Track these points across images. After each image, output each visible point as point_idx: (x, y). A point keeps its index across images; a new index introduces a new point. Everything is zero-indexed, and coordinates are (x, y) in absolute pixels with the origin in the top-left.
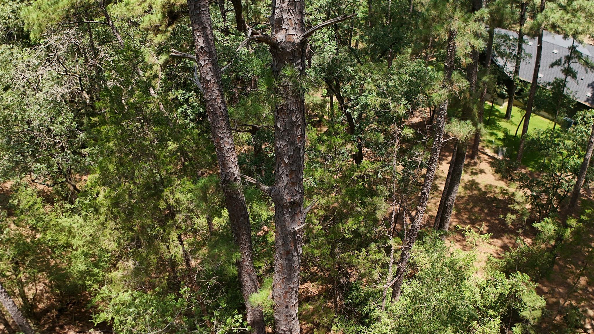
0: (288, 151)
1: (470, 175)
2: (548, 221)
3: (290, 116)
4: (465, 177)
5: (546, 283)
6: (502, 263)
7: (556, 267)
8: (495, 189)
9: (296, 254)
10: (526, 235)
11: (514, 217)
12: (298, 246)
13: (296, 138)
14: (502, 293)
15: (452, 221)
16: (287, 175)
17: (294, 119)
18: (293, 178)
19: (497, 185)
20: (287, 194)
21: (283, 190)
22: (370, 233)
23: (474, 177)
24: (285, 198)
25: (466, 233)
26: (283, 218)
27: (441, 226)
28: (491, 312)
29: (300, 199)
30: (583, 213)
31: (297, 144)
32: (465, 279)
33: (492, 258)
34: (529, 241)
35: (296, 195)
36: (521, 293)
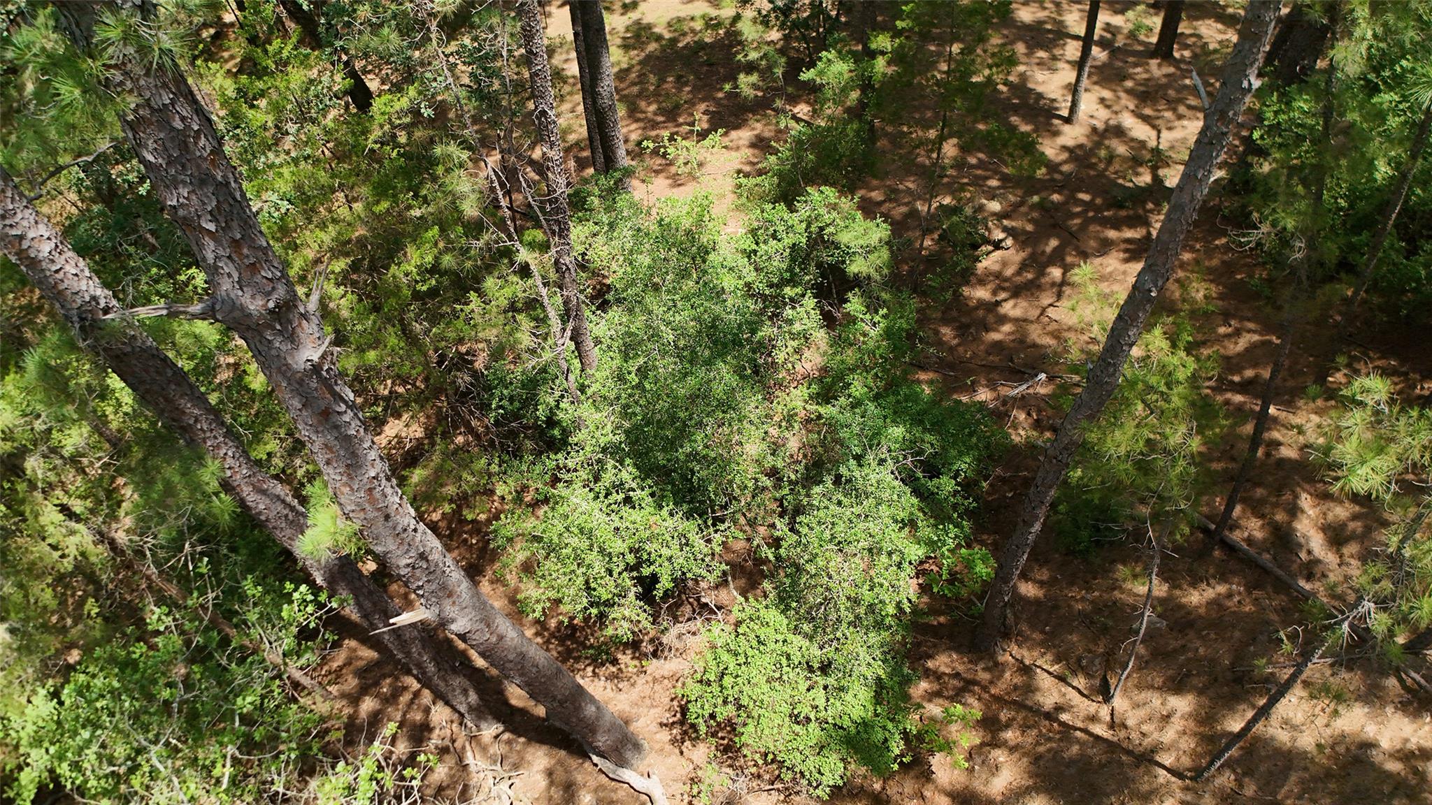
0: (204, 204)
1: (622, 14)
2: (830, 56)
3: (165, 124)
4: (615, 23)
5: (875, 182)
6: (768, 182)
7: (882, 143)
8: (692, 24)
9: (343, 407)
10: (794, 100)
11: (754, 78)
12: (337, 389)
13: (205, 165)
14: (794, 245)
15: (626, 131)
16: (229, 257)
17: (178, 124)
18: (247, 257)
19: (691, 13)
20: (253, 297)
21: (240, 293)
22: (469, 258)
23: (634, 16)
24: (252, 307)
25: (669, 151)
26: (274, 352)
27: (608, 163)
28: (788, 291)
29: (288, 292)
30: (899, 15)
31: (214, 178)
32: (707, 253)
33: (743, 181)
34: (802, 110)
35: (274, 289)
36: (831, 229)
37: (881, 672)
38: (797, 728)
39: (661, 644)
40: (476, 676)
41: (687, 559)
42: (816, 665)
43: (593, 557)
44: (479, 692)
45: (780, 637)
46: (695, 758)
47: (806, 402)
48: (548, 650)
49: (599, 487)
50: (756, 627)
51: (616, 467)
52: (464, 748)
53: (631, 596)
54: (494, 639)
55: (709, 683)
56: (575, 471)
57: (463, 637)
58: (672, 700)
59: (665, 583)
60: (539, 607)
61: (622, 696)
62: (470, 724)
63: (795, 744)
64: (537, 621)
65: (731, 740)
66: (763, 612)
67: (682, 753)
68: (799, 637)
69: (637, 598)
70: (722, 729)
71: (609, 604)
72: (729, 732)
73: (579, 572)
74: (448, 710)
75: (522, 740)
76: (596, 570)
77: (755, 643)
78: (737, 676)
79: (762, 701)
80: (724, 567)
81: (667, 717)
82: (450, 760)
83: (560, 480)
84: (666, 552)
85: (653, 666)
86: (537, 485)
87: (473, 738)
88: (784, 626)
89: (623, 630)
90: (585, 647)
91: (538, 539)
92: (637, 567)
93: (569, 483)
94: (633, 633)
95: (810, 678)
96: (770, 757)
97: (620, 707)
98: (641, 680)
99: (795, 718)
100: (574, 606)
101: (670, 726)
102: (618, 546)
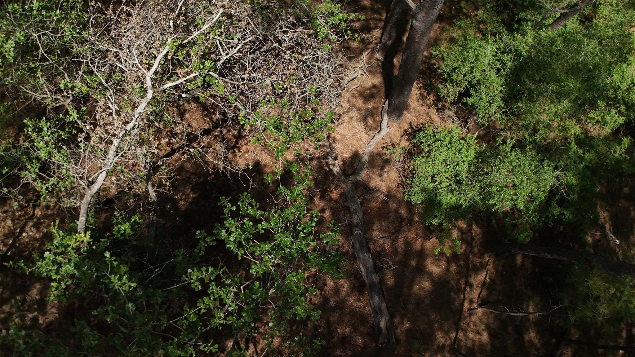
37: (464, 206)
38: (429, 179)
39: (444, 110)
40: (399, 39)
41: (484, 106)
42: (458, 178)
43: (468, 66)
44: (393, 44)
45: (464, 159)
46: (402, 142)
47: (575, 134)
48: (422, 64)
49: (500, 55)
50: (465, 147)
51: (511, 59)
52: (368, 49)
53: (459, 89)
54: (417, 40)
55: (434, 136)
56: (502, 42)
57: (412, 27)
58: (422, 124)
59: (470, 101)
60: (437, 53)
61: (416, 103)
62: (378, 47)
63: (422, 180)
64: (431, 54)
65: (415, 154)
66: (472, 147)
67: (402, 136)
68: (467, 167)
69: (459, 92)
70: (417, 149)
71: (452, 81)
72: (417, 152)
73: (459, 63)
74: (379, 35)
75: (381, 70)
76: (463, 69)
77: (458, 149)
78: (442, 147)
79: (435, 160)
80: (487, 124)
81: (414, 124)
82: (361, 46)
83: (495, 36)
84: (483, 96)
85: (433, 110)
86: (489, 28)
87: (373, 51)
88: (470, 159)
89: (443, 92)
90: (429, 79)
91: (466, 39)
92: (472, 86)
93: (496, 41)
94: (444, 96)
95: (452, 177)
96: (414, 172)
97: (411, 104)
98: (425, 108)
99: (433, 177)
100: (444, 67)
101: (411, 127)
102: (478, 75)
